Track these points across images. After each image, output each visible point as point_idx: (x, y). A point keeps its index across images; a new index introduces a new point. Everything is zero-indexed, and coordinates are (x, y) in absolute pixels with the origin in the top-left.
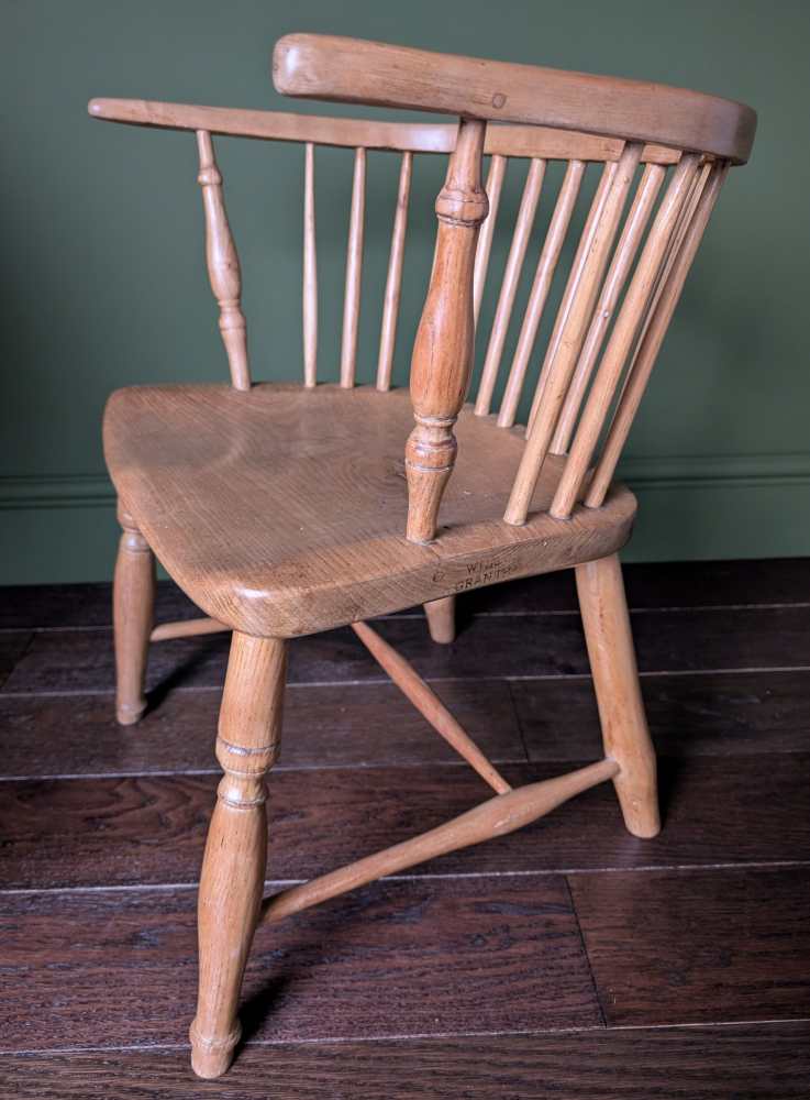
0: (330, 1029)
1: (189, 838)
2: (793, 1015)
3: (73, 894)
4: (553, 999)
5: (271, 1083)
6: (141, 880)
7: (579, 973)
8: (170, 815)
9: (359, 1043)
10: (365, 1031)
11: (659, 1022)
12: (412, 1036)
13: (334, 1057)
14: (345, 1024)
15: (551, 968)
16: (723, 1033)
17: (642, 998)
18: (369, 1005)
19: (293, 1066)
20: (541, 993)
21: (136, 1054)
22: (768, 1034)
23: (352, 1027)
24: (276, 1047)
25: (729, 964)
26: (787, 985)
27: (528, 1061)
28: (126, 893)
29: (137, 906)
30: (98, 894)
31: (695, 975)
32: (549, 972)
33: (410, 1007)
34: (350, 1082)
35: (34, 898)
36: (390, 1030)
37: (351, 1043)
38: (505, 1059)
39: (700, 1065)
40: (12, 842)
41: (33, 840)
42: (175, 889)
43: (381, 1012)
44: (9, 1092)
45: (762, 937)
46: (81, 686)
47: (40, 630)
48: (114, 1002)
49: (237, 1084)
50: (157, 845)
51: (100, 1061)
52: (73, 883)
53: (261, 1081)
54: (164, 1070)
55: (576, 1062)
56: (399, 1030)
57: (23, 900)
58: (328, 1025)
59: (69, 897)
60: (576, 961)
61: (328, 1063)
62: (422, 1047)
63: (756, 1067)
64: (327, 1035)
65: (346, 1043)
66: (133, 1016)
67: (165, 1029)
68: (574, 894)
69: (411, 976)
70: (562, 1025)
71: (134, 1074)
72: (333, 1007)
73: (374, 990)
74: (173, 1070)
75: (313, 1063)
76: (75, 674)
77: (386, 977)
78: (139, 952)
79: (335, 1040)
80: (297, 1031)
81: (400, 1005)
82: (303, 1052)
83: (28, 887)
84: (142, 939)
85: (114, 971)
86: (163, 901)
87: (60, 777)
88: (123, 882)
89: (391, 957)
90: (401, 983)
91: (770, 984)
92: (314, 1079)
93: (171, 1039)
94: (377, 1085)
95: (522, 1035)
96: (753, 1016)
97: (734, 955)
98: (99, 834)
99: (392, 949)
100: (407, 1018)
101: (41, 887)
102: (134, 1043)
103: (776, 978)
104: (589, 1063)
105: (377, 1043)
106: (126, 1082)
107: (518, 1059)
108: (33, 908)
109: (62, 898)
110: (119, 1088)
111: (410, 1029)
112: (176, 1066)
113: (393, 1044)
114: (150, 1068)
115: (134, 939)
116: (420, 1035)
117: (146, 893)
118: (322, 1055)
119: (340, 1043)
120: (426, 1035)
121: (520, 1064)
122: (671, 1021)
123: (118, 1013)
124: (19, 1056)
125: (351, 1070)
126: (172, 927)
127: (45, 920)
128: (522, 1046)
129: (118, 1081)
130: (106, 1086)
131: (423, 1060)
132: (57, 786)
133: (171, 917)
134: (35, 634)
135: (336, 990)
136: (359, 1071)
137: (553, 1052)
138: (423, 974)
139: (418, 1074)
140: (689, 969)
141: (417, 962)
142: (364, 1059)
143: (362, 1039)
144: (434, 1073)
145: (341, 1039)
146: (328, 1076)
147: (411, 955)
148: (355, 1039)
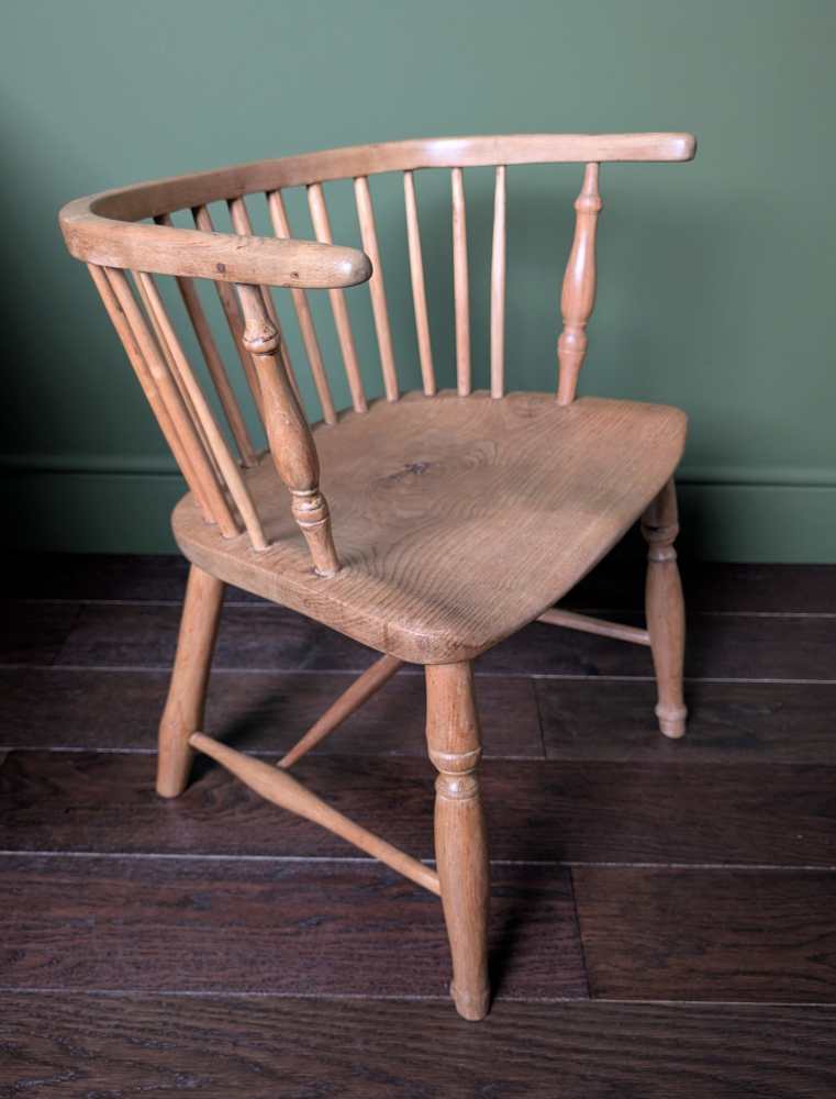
0: (354, 987)
1: (233, 814)
2: (752, 999)
3: (130, 859)
4: (547, 973)
5: (303, 1028)
6: (191, 850)
7: (572, 953)
8: (215, 792)
9: (378, 1000)
10: (384, 991)
11: (637, 997)
12: (425, 997)
13: (356, 1010)
14: (367, 984)
15: (548, 948)
16: (690, 1010)
17: (624, 977)
18: (387, 971)
19: (322, 1016)
20: (537, 968)
21: (189, 998)
22: (729, 1013)
23: (373, 987)
24: (308, 999)
25: (704, 952)
26: (752, 973)
27: (521, 1023)
28: (178, 861)
29: (187, 874)
30: (153, 861)
31: (672, 960)
32: (546, 951)
33: (423, 973)
34: (369, 1031)
35: (97, 860)
36: (406, 991)
37: (371, 1000)
38: (502, 1020)
39: (668, 1034)
40: (74, 809)
41: (92, 808)
42: (221, 861)
43: (399, 976)
44: (85, 1023)
45: (735, 931)
46: (131, 662)
47: (88, 602)
48: (170, 954)
49: (273, 1027)
50: (204, 820)
51: (160, 1003)
52: (130, 849)
53: (295, 1026)
54: (213, 1013)
55: (561, 1026)
56: (413, 992)
57: (88, 863)
58: (352, 984)
59: (127, 862)
60: (571, 943)
61: (352, 1014)
62: (431, 1006)
63: (715, 1039)
64: (351, 993)
65: (367, 1000)
66: (186, 966)
67: (214, 979)
68: (576, 884)
69: (426, 948)
70: (553, 996)
71: (188, 1014)
72: (357, 969)
73: (393, 956)
74: (220, 1013)
75: (340, 1014)
76: (124, 649)
77: (405, 947)
78: (190, 914)
79: (358, 996)
80: (326, 987)
81: (415, 971)
82: (330, 1004)
83: (90, 850)
84: (192, 902)
85: (169, 928)
86: (210, 870)
87: (114, 750)
88: (174, 851)
89: (410, 931)
90: (417, 953)
91: (736, 973)
92: (339, 1027)
93: (219, 987)
94: (394, 1035)
95: (518, 1002)
96: (718, 998)
97: (708, 945)
98: (150, 806)
99: (411, 923)
100: (421, 981)
101: (101, 851)
102: (187, 989)
103: (742, 968)
104: (572, 1027)
105: (394, 1001)
106: (182, 1021)
107: (511, 1021)
108: (96, 869)
109: (121, 862)
110: (176, 1025)
111: (422, 991)
112: (223, 1010)
113: (407, 1003)
114: (201, 1011)
115: (185, 902)
116: (431, 997)
117: (194, 862)
118: (345, 1007)
119: (362, 1000)
120: (436, 997)
121: (513, 1025)
122: (646, 998)
123: (174, 963)
124: (90, 995)
125: (370, 1021)
126: (218, 893)
127: (106, 881)
128: (516, 1010)
129: (175, 1020)
130: (165, 1024)
131: (432, 1018)
132: (110, 759)
133: (218, 884)
134: (83, 606)
135: (361, 955)
136: (377, 1023)
137: (544, 1017)
138: (435, 947)
139: (429, 1028)
140: (667, 955)
141: (431, 935)
142: (381, 1013)
143: (381, 997)
144: (441, 1028)
145: (364, 996)
146: (351, 1025)
147: (427, 930)
148: (375, 997)
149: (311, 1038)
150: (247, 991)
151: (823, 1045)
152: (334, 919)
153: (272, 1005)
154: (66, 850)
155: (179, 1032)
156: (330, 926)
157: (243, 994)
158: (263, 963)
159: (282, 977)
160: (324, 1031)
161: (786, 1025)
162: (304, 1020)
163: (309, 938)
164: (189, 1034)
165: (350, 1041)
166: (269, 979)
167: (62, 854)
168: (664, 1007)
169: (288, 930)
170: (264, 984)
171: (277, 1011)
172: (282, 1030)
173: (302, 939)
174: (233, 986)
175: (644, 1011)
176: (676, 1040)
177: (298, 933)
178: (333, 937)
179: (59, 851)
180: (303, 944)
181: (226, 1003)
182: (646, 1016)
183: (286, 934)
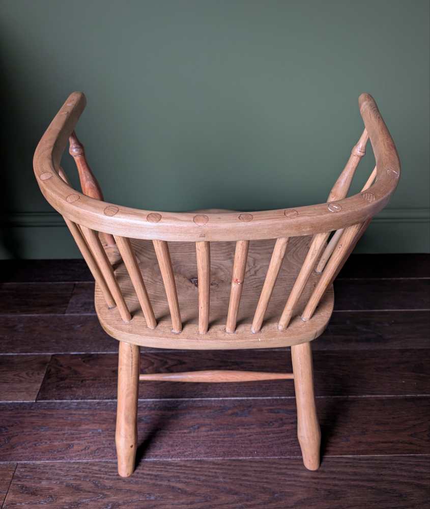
0: (217, 455)
9: (227, 460)
10: (230, 456)
12: (247, 458)
13: (218, 464)
14: (222, 453)
16: (360, 459)
18: (230, 447)
19: (204, 467)
22: (376, 460)
23: (224, 454)
24: (198, 460)
25: (364, 434)
26: (385, 442)
27: (289, 467)
31: (351, 438)
33: (245, 447)
34: (225, 473)
35: (98, 403)
36: (239, 455)
38: (281, 466)
39: (350, 470)
40: (85, 380)
41: (93, 380)
42: (153, 401)
43: (235, 449)
44: (104, 474)
47: (77, 283)
49: (184, 473)
53: (193, 472)
54: (158, 468)
56: (242, 456)
57: (95, 405)
58: (216, 453)
59: (113, 403)
61: (217, 466)
62: (251, 462)
63: (371, 471)
64: (216, 457)
65: (223, 460)
67: (156, 453)
69: (246, 436)
71: (147, 469)
72: (217, 447)
73: (232, 441)
75: (211, 466)
77: (236, 436)
78: (142, 425)
79: (219, 458)
80: (205, 455)
81: (242, 447)
82: (207, 462)
83: (95, 399)
84: (143, 420)
86: (149, 406)
87: (99, 353)
89: (238, 429)
90: (242, 439)
91: (379, 442)
92: (212, 472)
93: (159, 457)
94: (235, 474)
95: (286, 459)
96: (371, 453)
97: (367, 431)
99: (238, 426)
100: (245, 451)
101: (100, 399)
103: (381, 440)
105: (234, 460)
107: (285, 466)
108: (98, 407)
109: (109, 403)
111: (246, 455)
113: (240, 460)
114: (153, 467)
115: (140, 420)
116: (250, 458)
118: (214, 463)
119: (221, 460)
120: (252, 458)
121: (286, 468)
122: (341, 454)
124: (105, 462)
125: (225, 469)
126: (154, 416)
127: (104, 412)
128: (287, 462)
131: (251, 466)
132: (98, 356)
133: (153, 412)
135: (218, 441)
136: (228, 469)
138: (250, 436)
139: (249, 471)
140: (349, 436)
141: (247, 431)
142: (229, 465)
143: (228, 458)
144: (255, 471)
145: (221, 458)
146: (217, 471)
147: (245, 429)
148: (226, 458)
149: (201, 477)
150: (171, 458)
151: (417, 472)
152: (204, 425)
153: (182, 463)
154: (84, 399)
155: (145, 477)
156: (203, 429)
157: (170, 459)
158: (177, 446)
159: (186, 452)
160: (206, 474)
161: (401, 464)
162: (197, 469)
163: (195, 434)
164: (149, 477)
165: (217, 477)
166: (180, 453)
167: (83, 401)
168: (349, 458)
169: (185, 431)
170: (178, 455)
171: (185, 466)
172: (187, 474)
173: (192, 434)
174: (165, 456)
175: (341, 460)
176: (355, 472)
177: (190, 432)
178: (206, 434)
179: (81, 399)
180: (193, 437)
181: (163, 464)
182: (341, 462)
183: (185, 433)
